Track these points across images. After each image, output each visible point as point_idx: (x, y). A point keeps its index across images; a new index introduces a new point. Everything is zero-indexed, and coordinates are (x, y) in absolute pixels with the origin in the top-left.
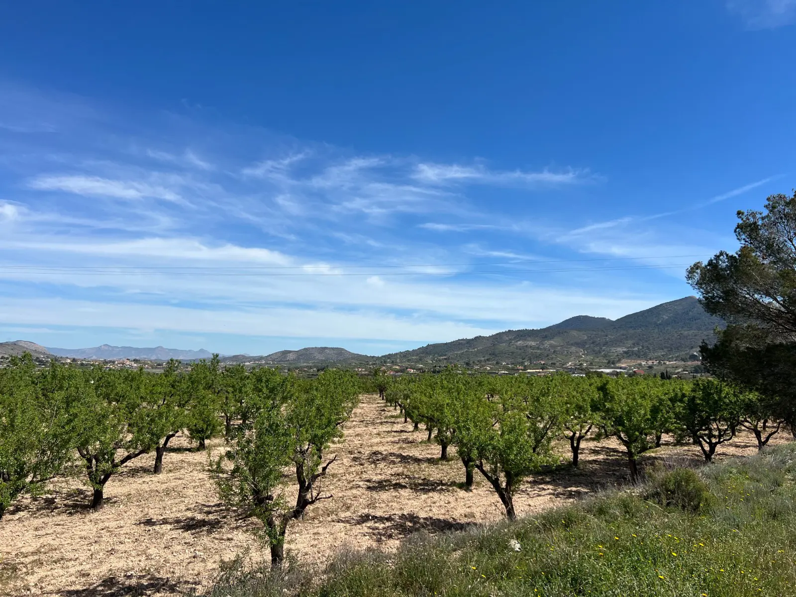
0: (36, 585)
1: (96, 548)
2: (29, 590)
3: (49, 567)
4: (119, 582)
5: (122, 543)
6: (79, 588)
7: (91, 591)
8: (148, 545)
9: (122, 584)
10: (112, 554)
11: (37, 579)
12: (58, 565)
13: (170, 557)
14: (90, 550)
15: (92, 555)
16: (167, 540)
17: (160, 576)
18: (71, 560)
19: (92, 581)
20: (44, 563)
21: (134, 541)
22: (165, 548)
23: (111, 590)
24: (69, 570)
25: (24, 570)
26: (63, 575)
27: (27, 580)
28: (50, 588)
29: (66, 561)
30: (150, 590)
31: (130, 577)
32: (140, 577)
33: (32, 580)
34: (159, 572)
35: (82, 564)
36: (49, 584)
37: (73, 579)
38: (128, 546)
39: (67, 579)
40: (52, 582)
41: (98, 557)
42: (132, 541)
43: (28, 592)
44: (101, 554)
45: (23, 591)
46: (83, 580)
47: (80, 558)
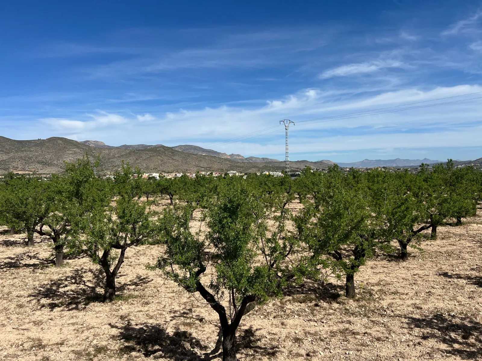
0: (388, 308)
1: (417, 288)
2: (385, 311)
3: (392, 297)
4: (447, 319)
5: (434, 288)
6: (417, 317)
7: (428, 321)
8: (455, 293)
9: (451, 321)
10: (430, 295)
11: (387, 304)
12: (397, 296)
13: (477, 306)
14: (413, 289)
15: (416, 293)
16: (469, 292)
17: (478, 321)
18: (403, 294)
19: (425, 313)
20: (387, 293)
21: (442, 288)
22: (469, 298)
23: (443, 324)
24: (406, 302)
25: (377, 296)
26: (402, 305)
27: (381, 303)
28: (398, 312)
29: (401, 294)
30: (476, 332)
31: (454, 317)
32: (462, 319)
33: (385, 304)
34: (476, 318)
35: (413, 299)
36: (396, 310)
37: (410, 309)
38: (440, 291)
39: (407, 308)
40: (398, 308)
41: (421, 296)
42: (441, 288)
43: (385, 313)
44: (423, 294)
45: (382, 311)
46: (418, 311)
47: (409, 294)
